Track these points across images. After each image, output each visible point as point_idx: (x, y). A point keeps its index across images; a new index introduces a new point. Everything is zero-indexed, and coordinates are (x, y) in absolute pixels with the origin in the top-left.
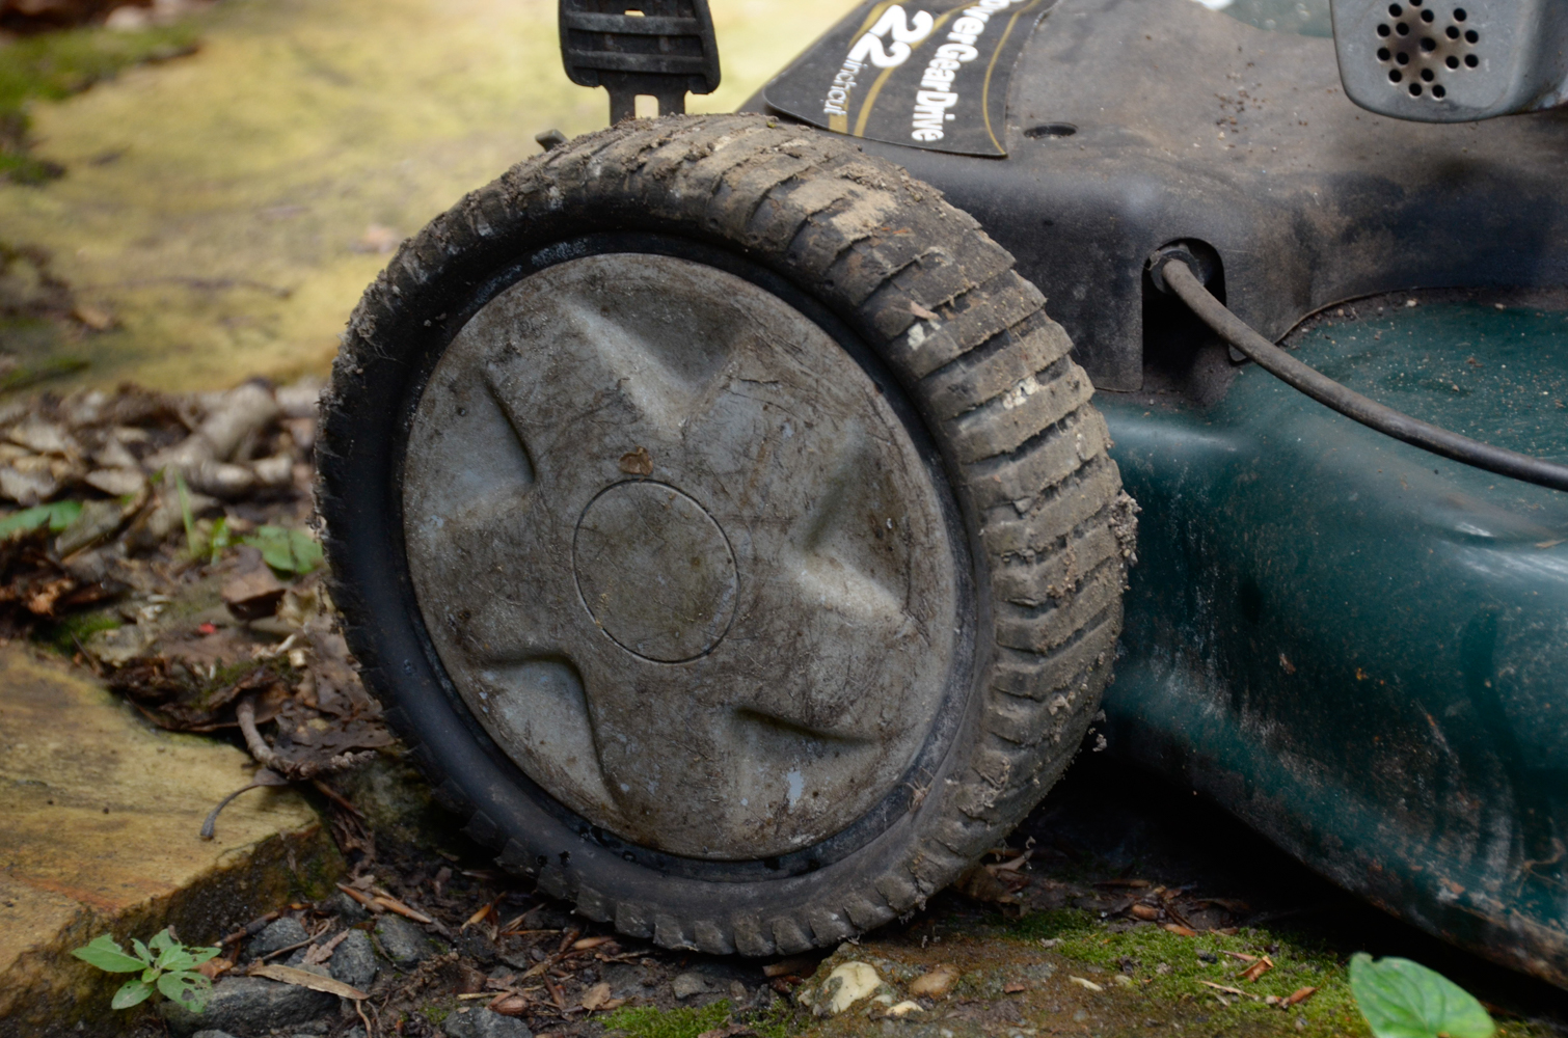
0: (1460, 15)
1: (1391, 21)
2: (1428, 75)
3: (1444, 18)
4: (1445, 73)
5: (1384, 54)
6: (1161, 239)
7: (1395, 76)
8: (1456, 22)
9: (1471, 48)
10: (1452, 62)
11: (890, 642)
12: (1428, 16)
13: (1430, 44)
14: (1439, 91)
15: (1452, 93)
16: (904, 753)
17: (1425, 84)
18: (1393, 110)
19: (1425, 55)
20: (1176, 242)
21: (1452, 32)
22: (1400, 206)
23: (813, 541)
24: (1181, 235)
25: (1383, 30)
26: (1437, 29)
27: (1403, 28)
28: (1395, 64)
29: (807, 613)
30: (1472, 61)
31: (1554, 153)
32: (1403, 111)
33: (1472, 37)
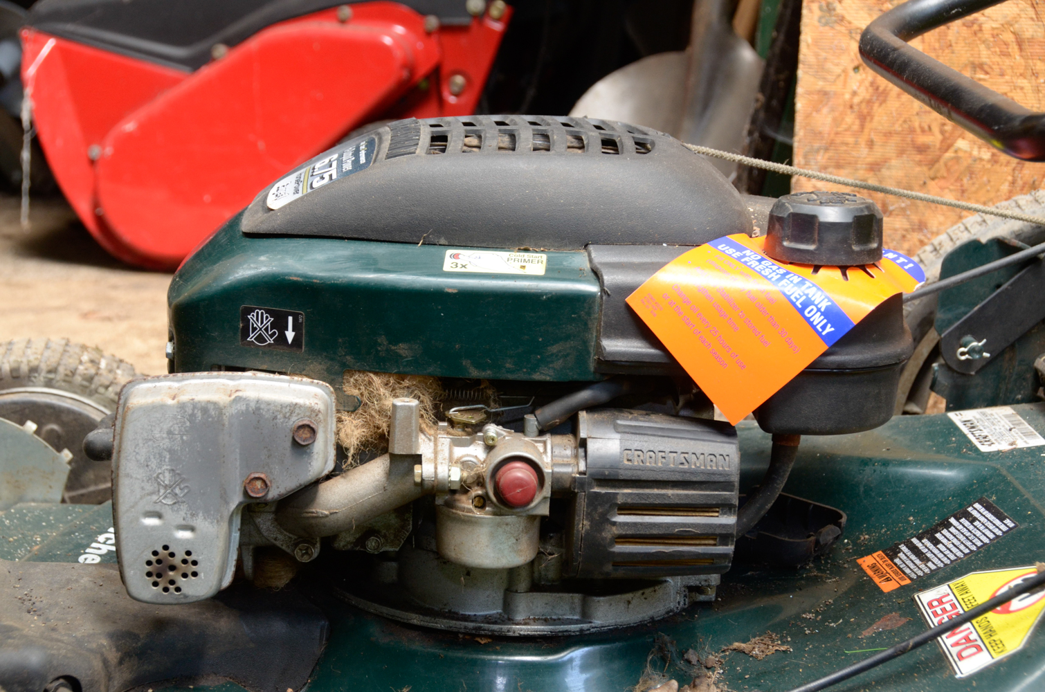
0: (188, 553)
1: (153, 558)
2: (172, 582)
3: (180, 555)
4: (181, 582)
5: (149, 574)
6: (51, 677)
7: (155, 584)
8: (187, 557)
9: (194, 568)
10: (185, 575)
12: (172, 555)
13: (173, 568)
14: (178, 589)
15: (185, 590)
17: (172, 587)
18: (154, 600)
19: (171, 573)
20: (58, 679)
21: (185, 562)
22: (139, 644)
24: (61, 674)
25: (149, 563)
26: (177, 561)
27: (159, 562)
28: (155, 578)
30: (195, 574)
31: (197, 610)
32: (160, 600)
33: (195, 563)
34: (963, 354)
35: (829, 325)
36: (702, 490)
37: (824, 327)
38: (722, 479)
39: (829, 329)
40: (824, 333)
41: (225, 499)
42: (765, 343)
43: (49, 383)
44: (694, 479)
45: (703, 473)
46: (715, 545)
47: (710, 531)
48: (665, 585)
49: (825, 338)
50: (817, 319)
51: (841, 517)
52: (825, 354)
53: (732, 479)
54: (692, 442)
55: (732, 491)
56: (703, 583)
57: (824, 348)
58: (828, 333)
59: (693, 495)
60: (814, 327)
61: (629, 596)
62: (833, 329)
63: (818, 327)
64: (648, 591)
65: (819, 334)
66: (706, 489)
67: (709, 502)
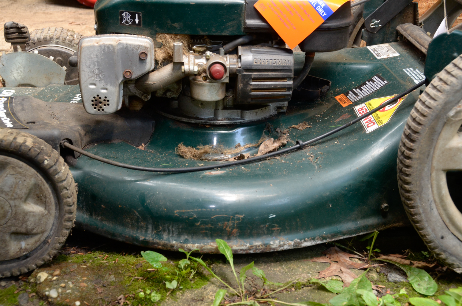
0: (106, 97)
1: (94, 99)
2: (101, 107)
3: (103, 98)
4: (104, 107)
5: (93, 105)
6: (62, 139)
7: (95, 108)
8: (105, 99)
9: (108, 103)
10: (105, 105)
11: (43, 215)
12: (100, 98)
13: (101, 103)
14: (103, 110)
15: (105, 110)
16: (46, 235)
17: (100, 109)
18: (95, 114)
19: (100, 104)
20: (64, 139)
21: (105, 100)
22: (91, 129)
23: (25, 201)
24: (65, 138)
25: (92, 101)
26: (102, 100)
27: (96, 100)
28: (95, 106)
29: (26, 213)
30: (108, 105)
32: (97, 114)
33: (108, 101)
34: (372, 25)
35: (325, 13)
36: (281, 72)
37: (323, 14)
38: (288, 68)
39: (325, 14)
40: (323, 16)
41: (117, 78)
42: (303, 20)
43: (57, 43)
44: (278, 69)
45: (281, 66)
46: (286, 91)
47: (284, 87)
48: (269, 106)
49: (323, 18)
50: (321, 11)
51: (329, 83)
52: (323, 23)
53: (291, 68)
54: (278, 56)
55: (291, 72)
56: (282, 105)
57: (323, 21)
58: (324, 16)
59: (278, 74)
60: (320, 14)
61: (257, 110)
62: (326, 14)
63: (321, 14)
64: (263, 109)
65: (321, 16)
66: (282, 72)
67: (283, 76)
